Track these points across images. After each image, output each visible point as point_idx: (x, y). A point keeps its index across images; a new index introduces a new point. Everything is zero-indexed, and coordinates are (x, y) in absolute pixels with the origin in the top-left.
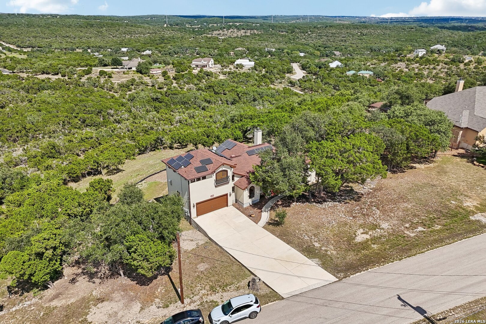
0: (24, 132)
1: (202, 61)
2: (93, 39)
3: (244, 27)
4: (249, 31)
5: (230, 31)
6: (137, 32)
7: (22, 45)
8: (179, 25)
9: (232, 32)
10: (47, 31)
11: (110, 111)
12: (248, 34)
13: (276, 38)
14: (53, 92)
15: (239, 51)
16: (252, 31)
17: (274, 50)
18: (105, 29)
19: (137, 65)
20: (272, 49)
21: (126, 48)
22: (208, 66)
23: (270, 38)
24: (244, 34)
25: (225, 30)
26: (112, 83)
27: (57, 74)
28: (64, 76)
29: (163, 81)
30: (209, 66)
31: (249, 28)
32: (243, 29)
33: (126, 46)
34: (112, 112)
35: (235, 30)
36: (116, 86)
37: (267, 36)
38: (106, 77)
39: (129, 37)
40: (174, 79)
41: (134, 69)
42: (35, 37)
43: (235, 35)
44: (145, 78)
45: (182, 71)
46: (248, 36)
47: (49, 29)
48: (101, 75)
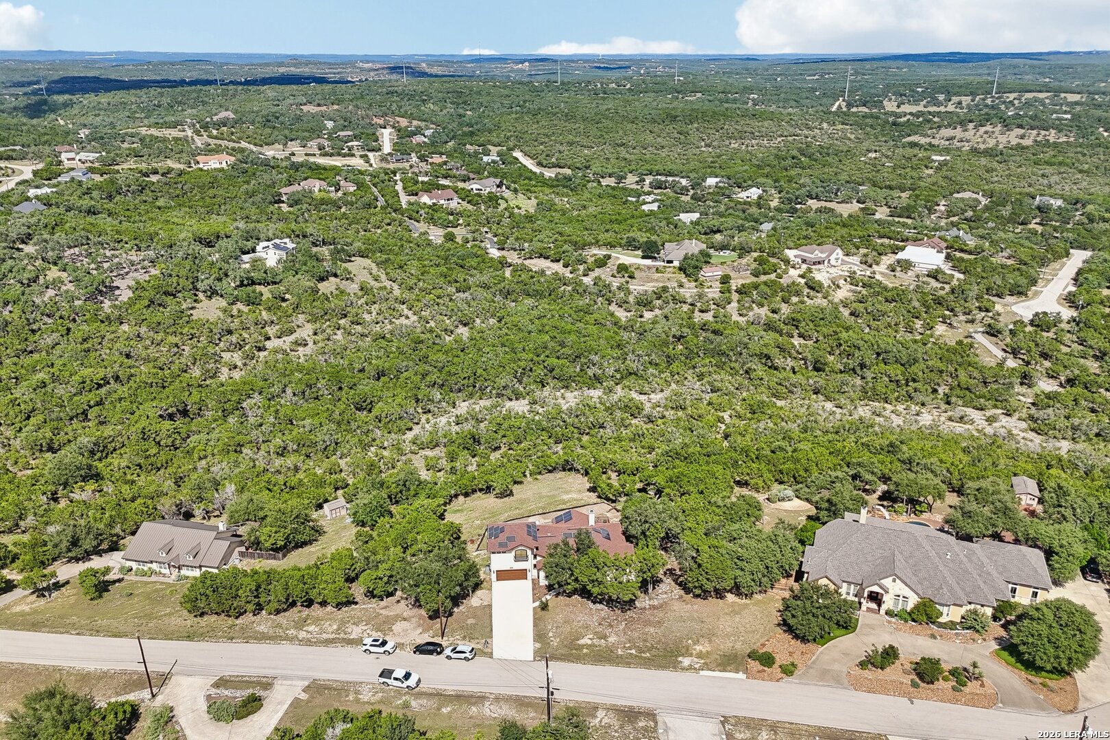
0: (472, 380)
1: (817, 252)
2: (665, 151)
3: (1025, 123)
4: (1035, 132)
5: (983, 129)
6: (756, 134)
7: (545, 162)
8: (868, 105)
9: (986, 132)
10: (594, 131)
11: (592, 357)
12: (1027, 142)
13: (1102, 157)
14: (537, 304)
15: (963, 200)
16: (1043, 132)
17: (1059, 202)
18: (696, 125)
19: (681, 258)
20: (1052, 201)
21: (716, 177)
22: (826, 262)
23: (1084, 155)
24: (1014, 142)
25: (971, 125)
26: (629, 292)
27: (558, 261)
28: (566, 266)
29: (717, 295)
30: (829, 262)
31: (1036, 123)
32: (1021, 126)
33: (718, 171)
34: (596, 358)
35: (999, 127)
36: (631, 299)
37: (1079, 149)
38: (626, 275)
39: (736, 145)
40: (738, 291)
41: (676, 264)
42: (571, 144)
43: (991, 143)
44: (687, 284)
45: (765, 274)
46: (1023, 148)
47: (600, 125)
48: (618, 273)
